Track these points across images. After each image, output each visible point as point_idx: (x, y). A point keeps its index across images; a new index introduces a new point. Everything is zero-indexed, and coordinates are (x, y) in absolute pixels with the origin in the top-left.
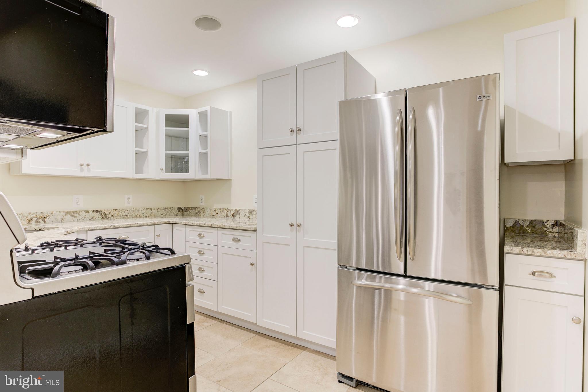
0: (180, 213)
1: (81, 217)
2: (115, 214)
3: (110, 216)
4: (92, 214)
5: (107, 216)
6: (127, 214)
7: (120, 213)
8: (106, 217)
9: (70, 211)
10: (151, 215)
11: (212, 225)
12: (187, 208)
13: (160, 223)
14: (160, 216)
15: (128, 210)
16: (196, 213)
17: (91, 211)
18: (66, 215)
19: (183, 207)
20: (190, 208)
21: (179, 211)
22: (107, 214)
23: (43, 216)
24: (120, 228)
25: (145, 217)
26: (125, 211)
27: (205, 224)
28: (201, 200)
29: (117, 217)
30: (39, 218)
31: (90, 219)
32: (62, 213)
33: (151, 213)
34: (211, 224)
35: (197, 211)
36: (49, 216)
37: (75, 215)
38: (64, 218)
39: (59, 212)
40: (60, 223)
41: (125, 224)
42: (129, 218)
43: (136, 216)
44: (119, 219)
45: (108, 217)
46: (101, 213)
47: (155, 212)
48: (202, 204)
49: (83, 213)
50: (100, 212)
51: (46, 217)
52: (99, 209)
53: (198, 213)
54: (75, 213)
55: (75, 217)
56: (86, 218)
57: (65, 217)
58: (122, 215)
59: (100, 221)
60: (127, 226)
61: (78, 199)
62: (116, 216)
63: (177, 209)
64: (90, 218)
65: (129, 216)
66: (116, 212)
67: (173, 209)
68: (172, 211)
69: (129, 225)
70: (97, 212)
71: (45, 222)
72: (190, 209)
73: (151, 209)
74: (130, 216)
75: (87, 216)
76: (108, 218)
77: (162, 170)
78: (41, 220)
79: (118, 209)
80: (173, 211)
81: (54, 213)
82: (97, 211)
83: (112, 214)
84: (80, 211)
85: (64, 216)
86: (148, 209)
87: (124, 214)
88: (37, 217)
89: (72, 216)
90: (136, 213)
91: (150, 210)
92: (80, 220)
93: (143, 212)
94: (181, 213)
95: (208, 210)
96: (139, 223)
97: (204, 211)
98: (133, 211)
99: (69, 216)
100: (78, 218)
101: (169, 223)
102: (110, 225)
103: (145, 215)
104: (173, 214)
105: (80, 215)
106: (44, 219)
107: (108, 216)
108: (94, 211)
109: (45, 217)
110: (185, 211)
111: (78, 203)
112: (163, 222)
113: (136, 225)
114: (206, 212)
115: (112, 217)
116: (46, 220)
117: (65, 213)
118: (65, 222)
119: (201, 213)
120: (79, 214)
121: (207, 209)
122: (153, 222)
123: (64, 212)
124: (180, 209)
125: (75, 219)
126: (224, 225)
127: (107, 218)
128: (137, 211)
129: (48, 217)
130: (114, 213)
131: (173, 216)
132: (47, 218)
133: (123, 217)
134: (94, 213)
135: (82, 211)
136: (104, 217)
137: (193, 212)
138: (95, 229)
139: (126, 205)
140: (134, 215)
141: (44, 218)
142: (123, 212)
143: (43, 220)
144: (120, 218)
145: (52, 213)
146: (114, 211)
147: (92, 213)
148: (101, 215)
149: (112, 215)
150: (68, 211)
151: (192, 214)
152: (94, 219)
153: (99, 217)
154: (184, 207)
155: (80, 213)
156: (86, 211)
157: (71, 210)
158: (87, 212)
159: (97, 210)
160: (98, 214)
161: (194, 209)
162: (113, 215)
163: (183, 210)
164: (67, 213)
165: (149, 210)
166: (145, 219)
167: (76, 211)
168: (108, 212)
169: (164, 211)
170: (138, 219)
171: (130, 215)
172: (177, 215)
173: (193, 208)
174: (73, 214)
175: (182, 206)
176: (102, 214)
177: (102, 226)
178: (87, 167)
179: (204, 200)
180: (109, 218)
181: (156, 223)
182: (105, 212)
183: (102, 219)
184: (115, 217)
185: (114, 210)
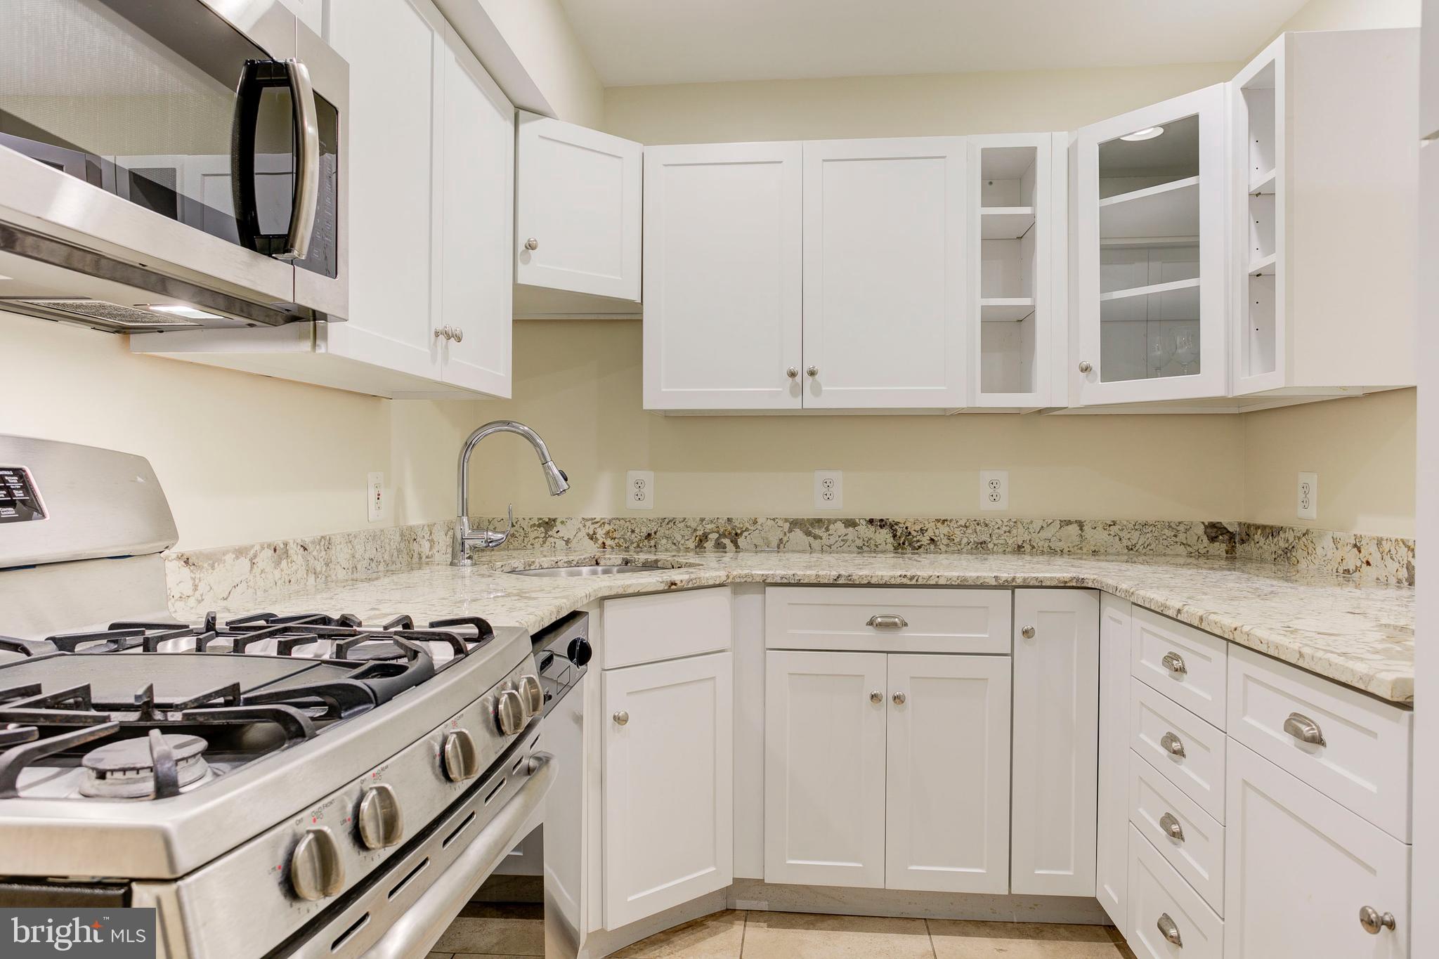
0: (1220, 548)
1: (832, 540)
2: (942, 536)
3: (925, 540)
4: (865, 531)
5: (915, 539)
6: (985, 538)
7: (957, 532)
8: (910, 544)
9: (803, 519)
10: (1081, 548)
11: (1201, 619)
12: (1249, 526)
13: (1037, 584)
14: (1118, 554)
15: (986, 525)
16: (1280, 552)
17: (864, 523)
18: (790, 531)
19: (1230, 524)
20: (1257, 527)
21: (1213, 539)
22: (914, 533)
23: (733, 529)
24: (869, 585)
25: (1053, 552)
26: (978, 528)
27: (1179, 611)
28: (1301, 496)
29: (947, 545)
30: (723, 535)
31: (858, 548)
32: (780, 523)
33: (1078, 539)
34: (1200, 614)
35: (1282, 544)
36: (747, 530)
37: (817, 531)
38: (785, 539)
39: (774, 520)
40: (776, 555)
41: (891, 573)
42: (993, 553)
43: (1020, 547)
44: (953, 552)
45: (919, 544)
46: (896, 530)
47: (1098, 537)
48: (1307, 514)
49: (840, 525)
50: (891, 526)
51: (741, 534)
52: (891, 516)
53: (1286, 551)
54: (817, 524)
55: (816, 537)
56: (848, 543)
57: (788, 535)
58: (965, 540)
59: (893, 555)
60: (899, 581)
61: (827, 484)
62: (945, 541)
63: (1200, 530)
64: (859, 543)
65: (990, 546)
66: (944, 530)
67: (1182, 528)
68: (1175, 536)
69: (905, 581)
70: (881, 527)
71: (737, 546)
72: (1259, 531)
73: (1081, 525)
74: (995, 545)
75: (850, 537)
76: (917, 548)
77: (1086, 369)
78: (727, 541)
79: (951, 521)
80: (1182, 537)
81: (759, 523)
82: (882, 524)
83: (930, 534)
84: (830, 522)
85: (785, 534)
86: (1069, 523)
87: (973, 538)
88: (718, 532)
89: (808, 534)
90: (1020, 535)
91: (1074, 529)
92: (830, 547)
93: (1044, 534)
94: (1224, 547)
95: (1327, 542)
96: (946, 574)
97: (1310, 546)
98: (1008, 528)
99: (798, 534)
100: (825, 541)
101: (1080, 586)
102: (834, 573)
103: (1057, 545)
104: (1181, 550)
105: (830, 532)
106: (735, 537)
107: (918, 541)
108: (871, 521)
109: (739, 532)
110: (1243, 542)
111: (828, 496)
112: (1052, 579)
113: (932, 582)
114: (1319, 551)
115: (932, 547)
116: (741, 541)
117: (788, 524)
118: (788, 552)
119: (1299, 554)
120: (827, 529)
121: (1320, 536)
122: (1004, 576)
123: (786, 520)
124: (1215, 531)
125: (816, 544)
126: (1246, 629)
127: (914, 548)
128: (1021, 530)
129: (745, 534)
130: (937, 531)
131: (1181, 561)
132: (743, 537)
133: (969, 547)
134: (873, 529)
135: (836, 521)
136: (904, 543)
137: (1268, 547)
138: (785, 581)
139: (984, 507)
140: (1010, 542)
141: (736, 534)
142: (969, 531)
143: (732, 542)
144: (959, 552)
145: (755, 522)
146: (939, 525)
147: (865, 527)
148: (894, 536)
149: (932, 540)
150: (797, 519)
151: (1266, 555)
152: (873, 547)
153: (888, 541)
154: (1240, 524)
155: (831, 527)
156: (847, 520)
157: (805, 517)
158: (850, 523)
159: (882, 520)
160: (884, 535)
161: (1272, 532)
162: (936, 539)
163: (1232, 536)
164: (795, 524)
165: (1070, 527)
166: (1059, 561)
167: (819, 521)
168: (918, 528)
169: (1138, 533)
170: (1028, 558)
171: (996, 542)
172: (1206, 556)
173: (1268, 531)
174: (811, 527)
175: (1229, 519)
176: (898, 534)
177: (808, 572)
178: (811, 378)
179: (1313, 496)
180: (920, 547)
181: (1019, 582)
182: (907, 528)
183: (896, 548)
184: (941, 547)
185: (938, 521)
